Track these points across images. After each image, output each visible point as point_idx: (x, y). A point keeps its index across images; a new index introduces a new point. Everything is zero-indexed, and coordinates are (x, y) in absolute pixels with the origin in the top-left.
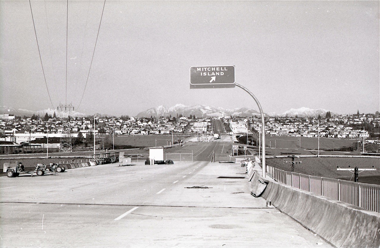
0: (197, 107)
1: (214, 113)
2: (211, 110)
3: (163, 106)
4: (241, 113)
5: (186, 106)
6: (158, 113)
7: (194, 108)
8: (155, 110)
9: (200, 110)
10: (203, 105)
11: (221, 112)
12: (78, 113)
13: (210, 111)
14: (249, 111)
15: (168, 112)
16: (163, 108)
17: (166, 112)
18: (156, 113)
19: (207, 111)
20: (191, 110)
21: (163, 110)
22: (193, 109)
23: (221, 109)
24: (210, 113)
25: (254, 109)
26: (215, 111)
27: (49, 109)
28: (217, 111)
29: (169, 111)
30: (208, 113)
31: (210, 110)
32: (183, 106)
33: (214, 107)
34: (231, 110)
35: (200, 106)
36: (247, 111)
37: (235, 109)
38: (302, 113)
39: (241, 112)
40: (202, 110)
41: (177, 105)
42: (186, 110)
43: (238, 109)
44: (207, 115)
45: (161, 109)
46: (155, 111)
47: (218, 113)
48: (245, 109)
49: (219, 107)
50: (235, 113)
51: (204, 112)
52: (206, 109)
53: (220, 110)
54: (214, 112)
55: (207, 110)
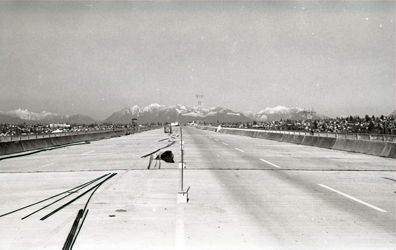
0: (172, 107)
1: (190, 113)
2: (186, 109)
3: (138, 106)
4: (216, 112)
5: (161, 106)
6: (133, 112)
7: (169, 107)
9: (175, 110)
10: (179, 105)
11: (196, 111)
12: (50, 113)
13: (186, 110)
14: (224, 111)
15: (143, 112)
16: (138, 108)
17: (141, 112)
19: (182, 110)
20: (166, 110)
21: (138, 110)
22: (168, 109)
23: (196, 108)
24: (185, 113)
25: (229, 109)
26: (191, 111)
27: (20, 110)
28: (192, 110)
29: (144, 110)
30: (183, 113)
31: (185, 109)
32: (158, 106)
33: (189, 106)
34: (207, 110)
35: (175, 106)
36: (222, 110)
37: (211, 108)
38: (277, 112)
39: (216, 111)
40: (177, 110)
41: (152, 105)
42: (161, 109)
43: (213, 108)
45: (136, 109)
46: (130, 111)
47: (194, 113)
48: (221, 109)
49: (195, 107)
50: (210, 113)
51: (179, 112)
52: (181, 109)
53: (195, 110)
54: (189, 112)
55: (183, 109)
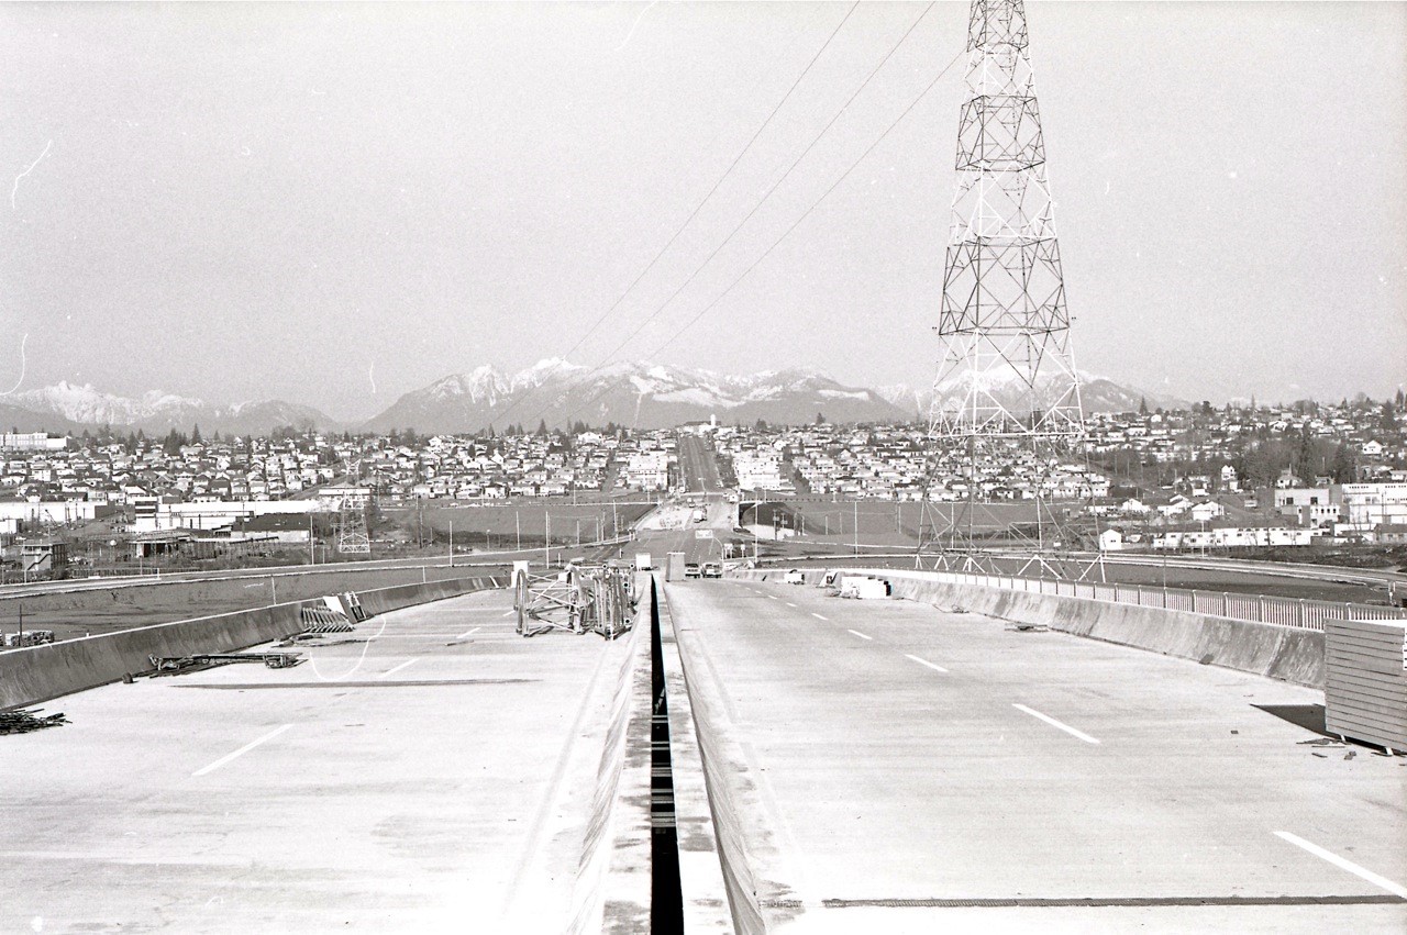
0: (615, 371)
1: (683, 393)
2: (670, 379)
3: (493, 367)
4: (778, 389)
5: (578, 367)
6: (475, 394)
7: (608, 371)
8: (461, 381)
9: (628, 382)
10: (642, 362)
11: (707, 385)
12: (172, 397)
13: (668, 382)
14: (809, 382)
15: (509, 389)
16: (493, 376)
17: (503, 390)
18: (468, 395)
19: (653, 383)
20: (595, 381)
21: (492, 383)
22: (602, 378)
23: (706, 375)
24: (668, 392)
25: (825, 375)
26: (687, 384)
27: (63, 384)
28: (693, 383)
29: (513, 384)
30: (659, 392)
31: (666, 378)
32: (566, 366)
33: (681, 368)
34: (745, 380)
35: (627, 367)
36: (801, 381)
37: (758, 375)
38: (1002, 387)
39: (777, 385)
40: (635, 380)
41: (543, 364)
42: (577, 380)
43: (768, 373)
44: (657, 397)
45: (486, 380)
46: (464, 387)
47: (698, 391)
48: (795, 376)
49: (700, 370)
50: (756, 391)
51: (644, 388)
52: (651, 377)
53: (703, 381)
54: (680, 388)
55: (655, 379)
